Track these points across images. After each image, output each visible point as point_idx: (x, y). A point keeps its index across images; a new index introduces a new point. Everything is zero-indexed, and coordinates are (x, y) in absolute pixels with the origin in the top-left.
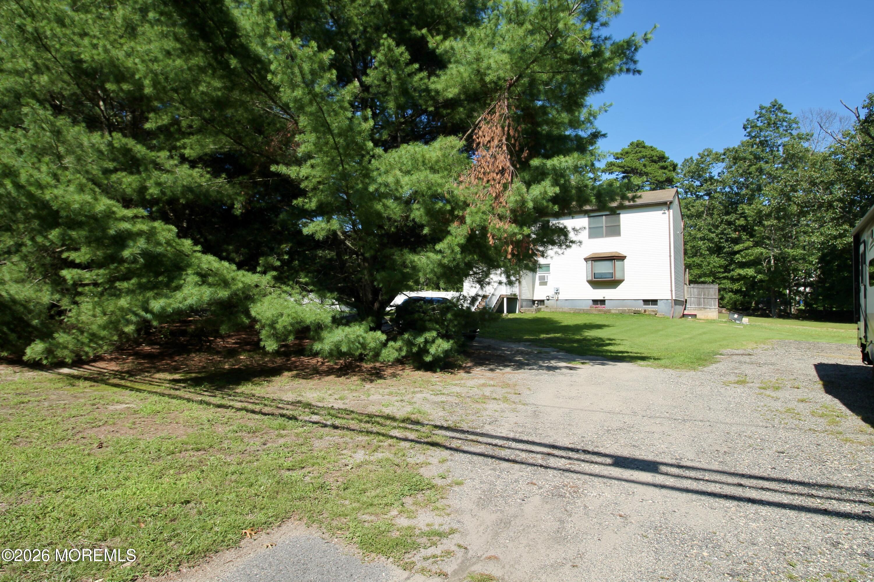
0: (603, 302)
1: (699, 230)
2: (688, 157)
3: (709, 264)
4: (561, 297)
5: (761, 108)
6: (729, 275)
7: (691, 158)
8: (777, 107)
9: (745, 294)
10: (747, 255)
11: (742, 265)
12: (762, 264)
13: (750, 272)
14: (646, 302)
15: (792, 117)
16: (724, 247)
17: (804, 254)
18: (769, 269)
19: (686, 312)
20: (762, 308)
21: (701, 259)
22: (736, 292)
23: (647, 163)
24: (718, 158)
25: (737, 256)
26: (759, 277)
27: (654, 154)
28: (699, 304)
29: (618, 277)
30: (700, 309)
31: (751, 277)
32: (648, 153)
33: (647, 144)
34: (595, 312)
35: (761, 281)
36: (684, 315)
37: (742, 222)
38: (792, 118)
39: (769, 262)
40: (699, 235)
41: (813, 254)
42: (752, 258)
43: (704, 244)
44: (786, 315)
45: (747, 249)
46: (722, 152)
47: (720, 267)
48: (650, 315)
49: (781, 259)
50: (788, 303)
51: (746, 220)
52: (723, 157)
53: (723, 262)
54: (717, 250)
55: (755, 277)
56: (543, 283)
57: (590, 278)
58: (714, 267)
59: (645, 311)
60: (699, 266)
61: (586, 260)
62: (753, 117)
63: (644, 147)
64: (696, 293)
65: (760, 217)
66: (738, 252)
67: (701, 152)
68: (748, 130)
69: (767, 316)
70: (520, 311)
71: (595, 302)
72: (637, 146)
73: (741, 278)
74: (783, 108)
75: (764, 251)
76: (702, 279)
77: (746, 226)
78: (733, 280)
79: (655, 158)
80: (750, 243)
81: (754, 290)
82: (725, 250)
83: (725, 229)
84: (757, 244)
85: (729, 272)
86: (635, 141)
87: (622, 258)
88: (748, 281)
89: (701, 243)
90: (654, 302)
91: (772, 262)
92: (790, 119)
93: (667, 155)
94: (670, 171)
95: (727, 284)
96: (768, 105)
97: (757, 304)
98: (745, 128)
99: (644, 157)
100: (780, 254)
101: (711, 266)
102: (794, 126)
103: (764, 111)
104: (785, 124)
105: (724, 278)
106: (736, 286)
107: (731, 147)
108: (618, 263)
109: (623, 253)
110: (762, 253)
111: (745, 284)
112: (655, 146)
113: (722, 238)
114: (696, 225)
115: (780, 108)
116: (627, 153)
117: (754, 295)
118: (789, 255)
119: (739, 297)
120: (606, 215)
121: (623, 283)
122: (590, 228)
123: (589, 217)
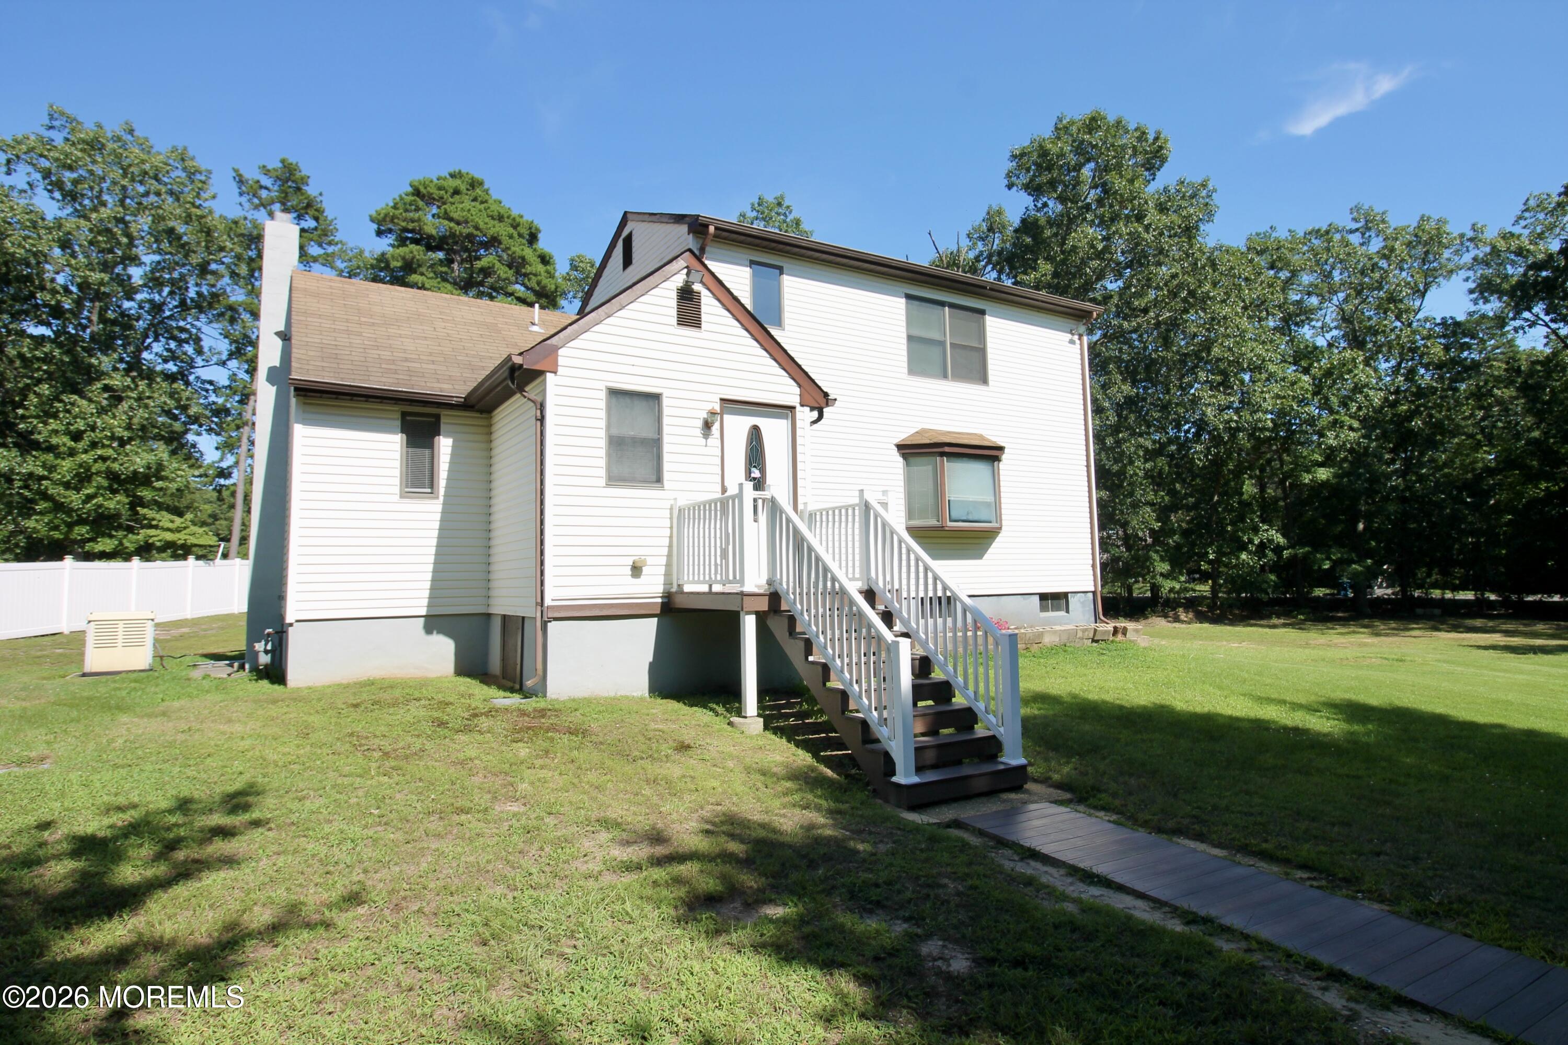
14: (1044, 600)
87: (994, 455)
109: (997, 440)
120: (952, 306)
121: (998, 539)
122: (910, 338)
123: (909, 297)
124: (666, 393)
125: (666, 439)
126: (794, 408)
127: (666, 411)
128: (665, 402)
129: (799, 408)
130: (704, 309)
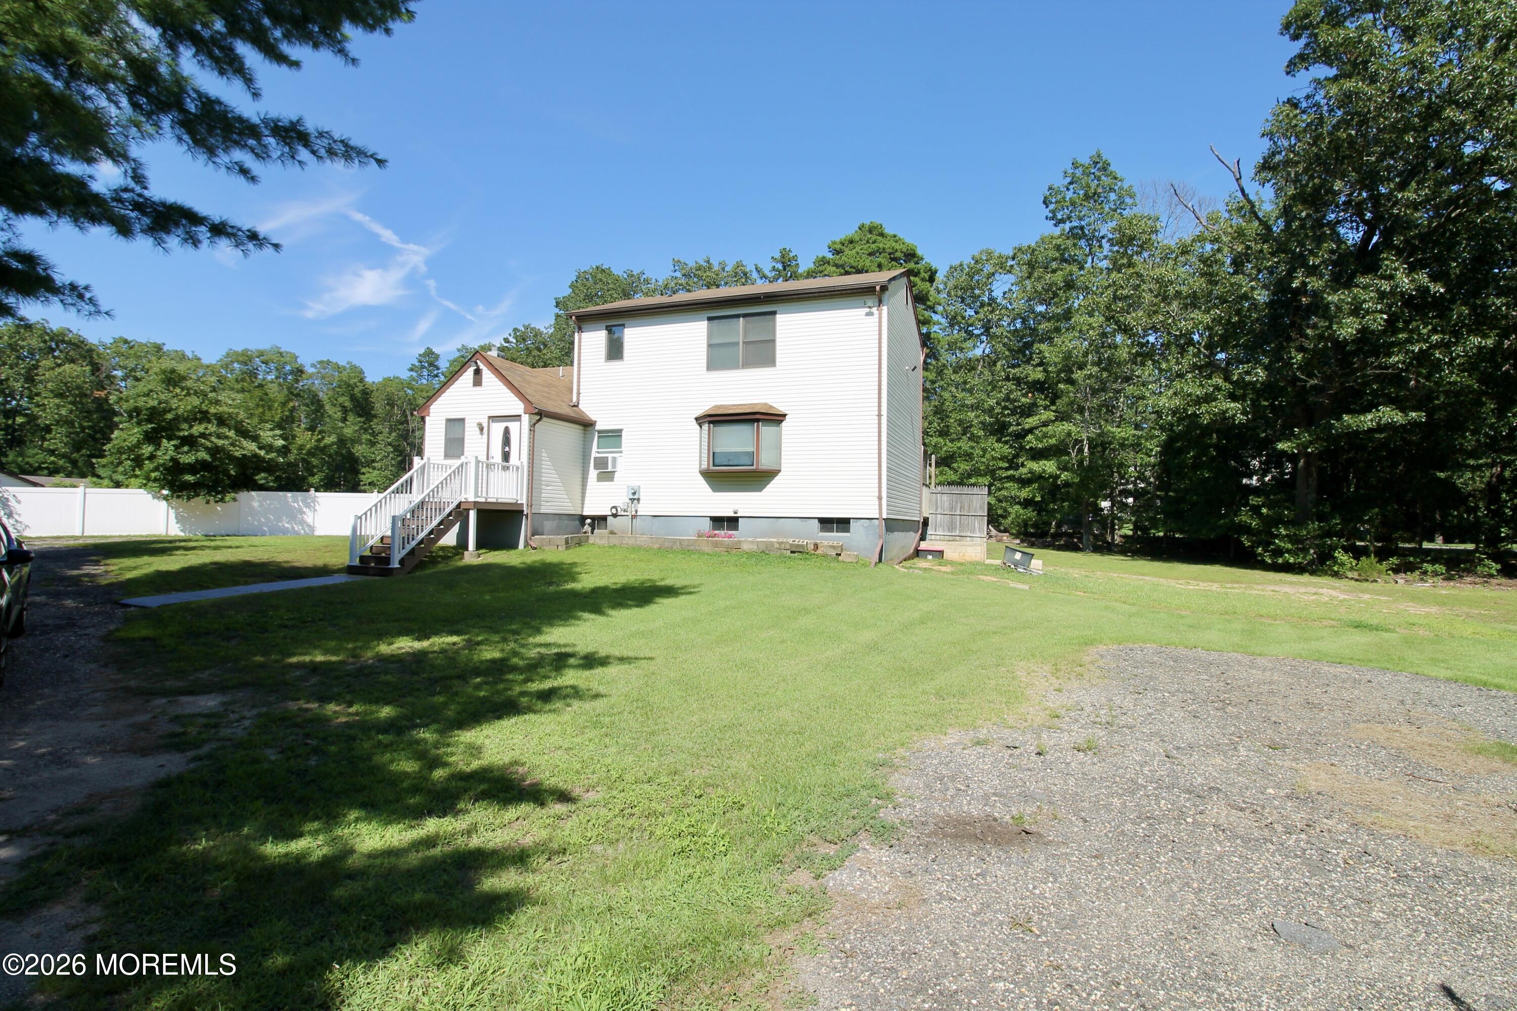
0: (732, 522)
1: (970, 391)
2: (956, 263)
3: (984, 450)
4: (644, 509)
5: (1075, 165)
6: (1016, 474)
7: (961, 265)
8: (1101, 165)
9: (1039, 507)
10: (1045, 436)
11: (1037, 455)
12: (1069, 454)
13: (1049, 466)
14: (826, 523)
15: (1126, 185)
16: (1010, 424)
17: (1140, 437)
18: (1081, 463)
19: (923, 545)
20: (1066, 534)
21: (971, 444)
22: (1027, 503)
23: (883, 261)
24: (1002, 266)
25: (1030, 437)
26: (1065, 476)
27: (897, 246)
28: (952, 528)
29: (765, 462)
30: (953, 538)
31: (1051, 476)
32: (888, 245)
33: (888, 231)
34: (706, 549)
35: (1067, 484)
36: (917, 553)
37: (1037, 374)
38: (1125, 187)
39: (1081, 450)
40: (970, 401)
41: (1153, 437)
42: (1053, 441)
43: (977, 417)
44: (1104, 548)
45: (1045, 424)
46: (1011, 254)
47: (1002, 458)
48: (825, 556)
49: (1100, 445)
50: (1108, 523)
51: (1045, 371)
52: (1010, 263)
53: (1007, 450)
54: (999, 430)
55: (1058, 477)
56: (606, 475)
57: (705, 466)
58: (994, 458)
59: (816, 547)
60: (969, 456)
61: (700, 420)
62: (1060, 182)
63: (882, 235)
64: (946, 505)
65: (1069, 365)
66: (1030, 431)
67: (976, 254)
68: (1052, 207)
69: (1075, 548)
70: (527, 544)
71: (718, 521)
72: (870, 232)
73: (1036, 478)
74: (1111, 168)
75: (1073, 428)
76: (973, 481)
77: (1044, 382)
78: (1023, 482)
79: (898, 254)
80: (1050, 415)
81: (1054, 501)
82: (1011, 429)
83: (1011, 391)
84: (1062, 417)
85: (1017, 469)
86: (867, 223)
87: (776, 419)
88: (1046, 484)
89: (972, 415)
90: (843, 524)
91: (1086, 450)
92: (1121, 188)
93: (919, 252)
94: (923, 280)
95: (1012, 489)
96: (1086, 161)
97: (1059, 526)
98: (1046, 203)
99: (880, 251)
100: (1099, 435)
101: (988, 456)
102: (1128, 200)
103: (1079, 173)
104: (1113, 196)
105: (1011, 478)
106: (1024, 493)
107: (1025, 244)
108: (767, 431)
109: (781, 408)
110: (1069, 434)
111: (1041, 489)
112: (900, 235)
113: (1006, 408)
114: (965, 383)
115: (1104, 169)
116: (851, 242)
117: (1054, 510)
118: (1114, 437)
119: (1030, 514)
120: (745, 316)
121: (777, 478)
122: (710, 346)
123: (709, 319)
124: (467, 417)
125: (466, 437)
126: (520, 416)
127: (467, 425)
128: (467, 421)
129: (523, 415)
130: (484, 376)
